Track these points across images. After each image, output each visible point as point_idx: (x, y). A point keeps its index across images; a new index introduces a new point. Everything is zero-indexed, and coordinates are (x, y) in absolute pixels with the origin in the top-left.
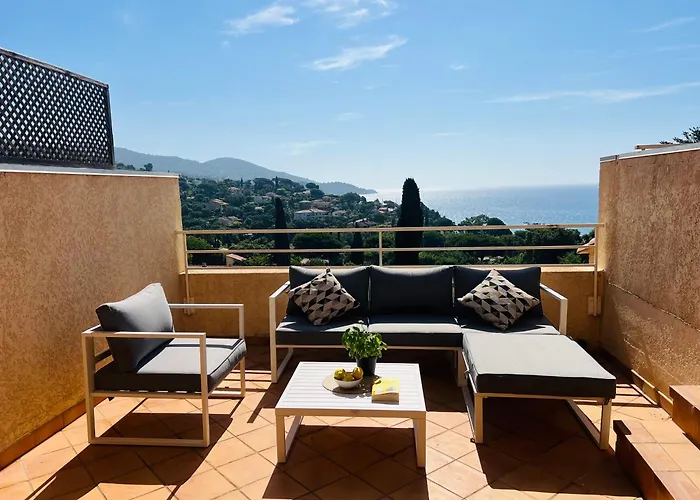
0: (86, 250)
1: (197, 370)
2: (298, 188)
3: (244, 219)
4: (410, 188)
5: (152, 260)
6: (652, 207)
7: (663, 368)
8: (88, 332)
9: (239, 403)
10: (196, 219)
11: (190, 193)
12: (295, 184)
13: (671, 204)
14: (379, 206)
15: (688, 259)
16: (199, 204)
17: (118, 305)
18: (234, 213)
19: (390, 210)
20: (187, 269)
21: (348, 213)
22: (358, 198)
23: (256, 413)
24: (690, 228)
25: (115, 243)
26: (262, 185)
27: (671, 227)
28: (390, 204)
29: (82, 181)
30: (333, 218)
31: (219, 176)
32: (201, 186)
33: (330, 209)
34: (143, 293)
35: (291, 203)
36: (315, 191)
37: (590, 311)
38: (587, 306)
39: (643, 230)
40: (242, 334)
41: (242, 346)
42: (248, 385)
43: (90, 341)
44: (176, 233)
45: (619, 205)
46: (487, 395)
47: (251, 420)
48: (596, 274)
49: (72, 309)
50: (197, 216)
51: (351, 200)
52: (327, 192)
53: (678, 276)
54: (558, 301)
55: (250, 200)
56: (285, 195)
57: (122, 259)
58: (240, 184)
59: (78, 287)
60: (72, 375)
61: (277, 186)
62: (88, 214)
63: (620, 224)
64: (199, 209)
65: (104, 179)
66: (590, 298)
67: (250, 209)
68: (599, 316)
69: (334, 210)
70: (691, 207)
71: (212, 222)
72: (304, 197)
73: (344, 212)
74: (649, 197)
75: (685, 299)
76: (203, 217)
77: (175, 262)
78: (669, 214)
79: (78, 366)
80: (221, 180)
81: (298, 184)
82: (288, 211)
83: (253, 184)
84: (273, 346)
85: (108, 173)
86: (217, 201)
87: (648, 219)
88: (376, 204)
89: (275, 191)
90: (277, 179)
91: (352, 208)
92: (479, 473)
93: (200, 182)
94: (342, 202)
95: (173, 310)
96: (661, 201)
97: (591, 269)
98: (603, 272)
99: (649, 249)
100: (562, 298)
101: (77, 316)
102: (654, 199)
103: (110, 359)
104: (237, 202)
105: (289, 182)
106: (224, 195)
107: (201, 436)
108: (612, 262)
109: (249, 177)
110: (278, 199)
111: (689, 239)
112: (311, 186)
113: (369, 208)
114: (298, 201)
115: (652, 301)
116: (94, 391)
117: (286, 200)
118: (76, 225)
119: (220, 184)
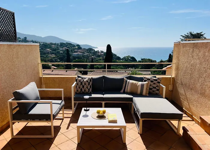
0: (8, 70)
1: (49, 113)
2: (74, 46)
3: (57, 55)
4: (109, 47)
5: (31, 73)
6: (192, 59)
7: (193, 108)
8: (10, 100)
9: (62, 121)
12: (73, 45)
13: (199, 59)
14: (99, 52)
15: (204, 76)
16: (42, 50)
17: (21, 91)
18: (53, 54)
19: (102, 53)
20: (42, 75)
21: (89, 54)
22: (92, 50)
23: (69, 125)
24: (205, 66)
25: (18, 68)
26: (62, 45)
27: (199, 66)
28: (102, 52)
29: (6, 47)
30: (85, 55)
31: (48, 42)
32: (43, 45)
33: (84, 53)
34: (28, 85)
35: (72, 51)
36: (79, 47)
37: (169, 89)
38: (168, 88)
39: (188, 65)
40: (63, 98)
41: (63, 103)
42: (65, 115)
43: (11, 104)
44: (38, 63)
45: (180, 57)
46: (144, 119)
47: (68, 128)
48: (172, 78)
49: (4, 91)
50: (42, 54)
51: (90, 50)
52: (83, 47)
53: (200, 81)
54: (163, 88)
55: (58, 49)
56: (70, 48)
57: (21, 73)
58: (55, 44)
59: (5, 83)
60: (4, 114)
61: (67, 45)
62: (8, 58)
63: (180, 63)
64: (42, 52)
65: (14, 46)
66: (170, 85)
67: (58, 52)
68: (172, 91)
69: (85, 53)
70: (206, 60)
71: (46, 56)
72: (76, 49)
73: (88, 54)
74: (191, 56)
75: (202, 88)
77: (38, 73)
78: (198, 61)
79: (6, 111)
80: (49, 43)
81: (74, 45)
82: (71, 53)
83: (59, 44)
84: (73, 102)
85: (15, 43)
86: (48, 49)
87: (190, 63)
88: (98, 52)
89: (67, 47)
90: (67, 43)
91: (90, 53)
92: (142, 145)
93: (43, 43)
94: (87, 50)
95: (40, 91)
96: (195, 57)
97: (170, 77)
98: (174, 78)
99: (190, 72)
100: (164, 86)
101: (5, 94)
102: (193, 57)
103: (18, 109)
104: (55, 50)
105: (71, 44)
106: (50, 48)
107: (51, 134)
108: (177, 75)
109: (58, 42)
110: (67, 49)
111: (205, 69)
112: (78, 45)
113: (96, 53)
114: (74, 50)
115: (191, 88)
116: (12, 120)
117: (70, 50)
118: (4, 62)
119: (49, 44)
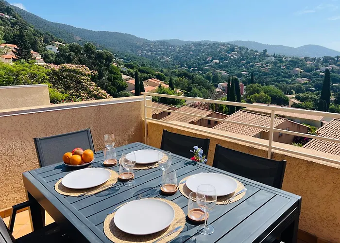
3: (311, 80)
10: (284, 79)
11: (284, 64)
16: (287, 71)
18: (306, 76)
26: (327, 60)
31: (302, 55)
32: (290, 61)
50: (285, 77)
55: (317, 69)
58: (313, 60)
61: (337, 61)
64: (287, 73)
67: (316, 74)
71: (292, 81)
76: (288, 78)
80: (303, 58)
83: (322, 60)
86: (297, 69)
89: (335, 64)
90: (338, 57)
93: (290, 59)
104: (310, 70)
106: (302, 66)
109: (321, 55)
119: (302, 60)
